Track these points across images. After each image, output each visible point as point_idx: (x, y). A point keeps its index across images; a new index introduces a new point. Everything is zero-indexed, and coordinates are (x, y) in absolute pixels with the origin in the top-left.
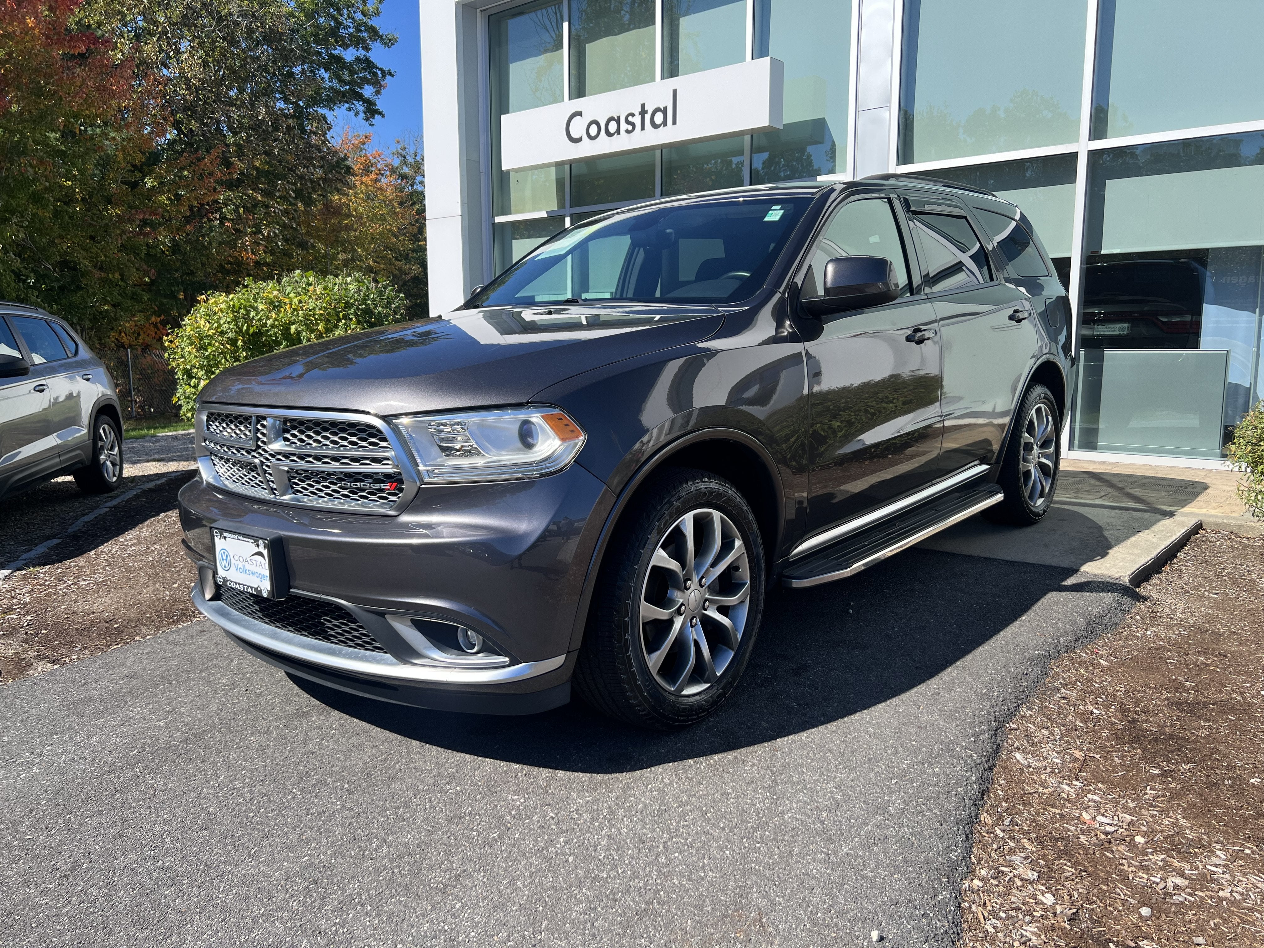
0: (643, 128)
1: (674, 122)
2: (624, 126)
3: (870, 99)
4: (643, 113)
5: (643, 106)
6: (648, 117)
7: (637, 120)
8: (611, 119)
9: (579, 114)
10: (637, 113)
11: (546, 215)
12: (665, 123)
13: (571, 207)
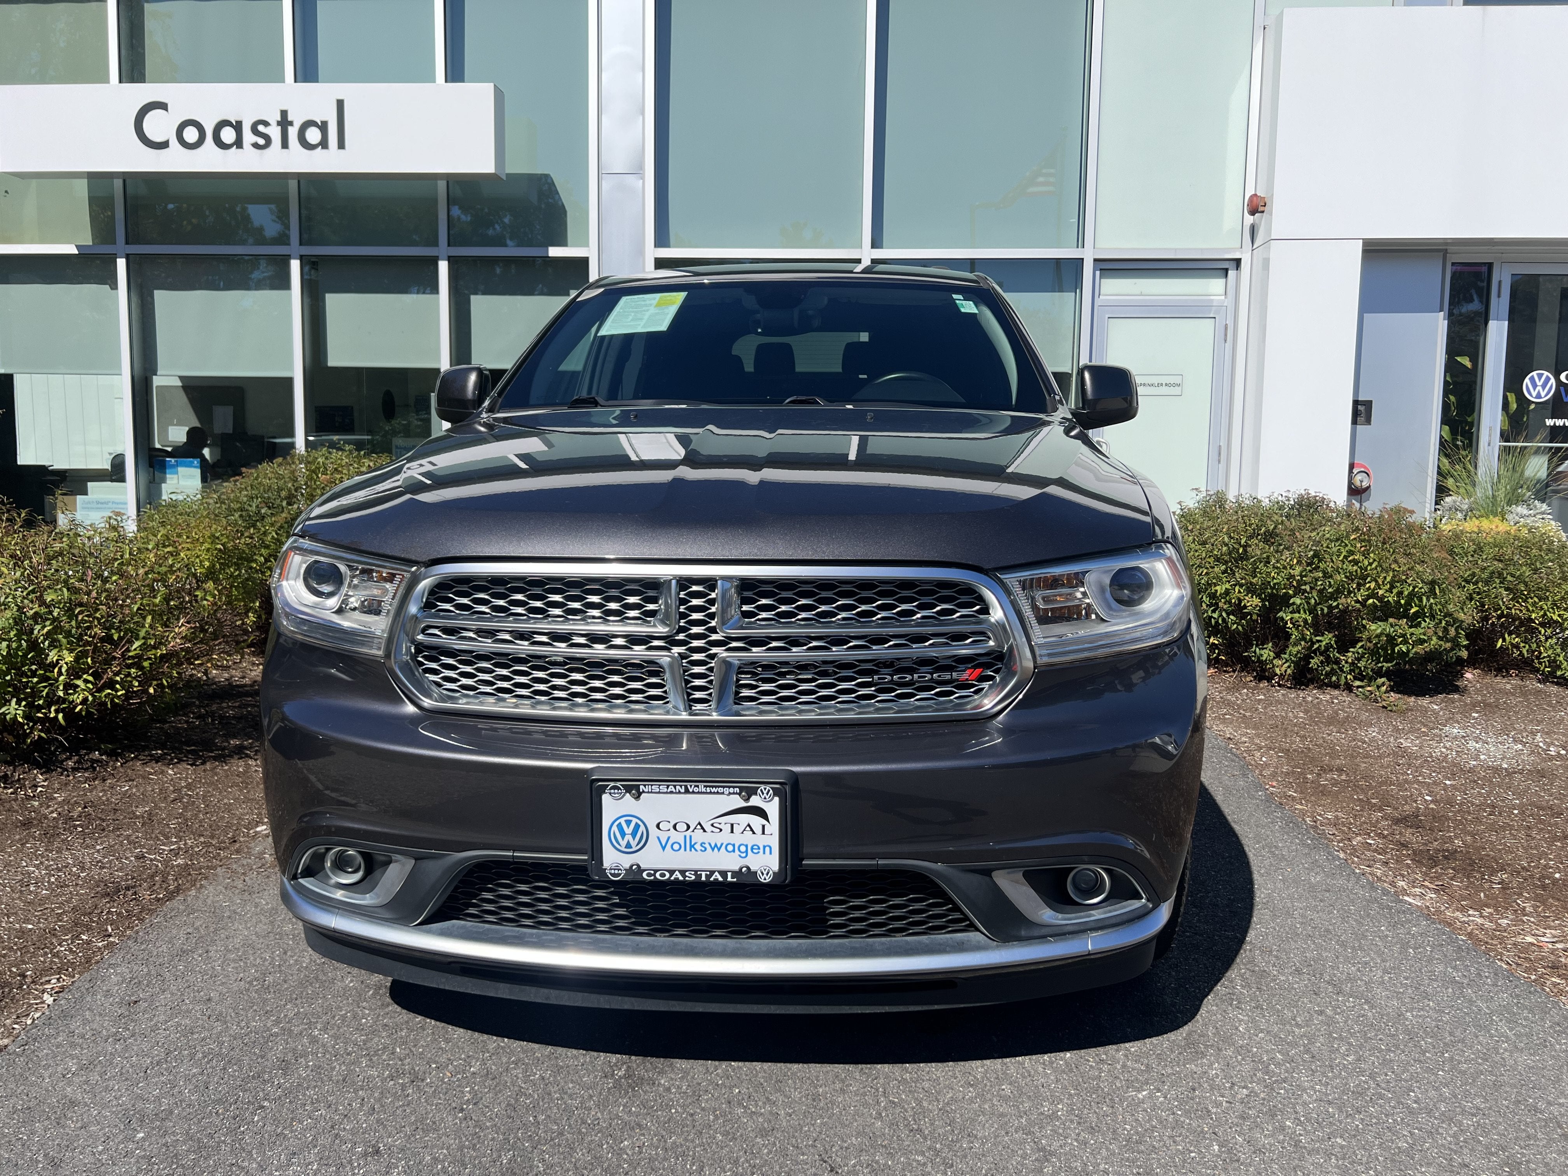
0: (285, 145)
1: (341, 145)
2: (249, 137)
3: (617, 160)
4: (284, 122)
5: (284, 113)
6: (293, 132)
7: (274, 132)
8: (224, 123)
9: (163, 106)
10: (273, 123)
11: (76, 252)
12: (324, 144)
13: (127, 243)
